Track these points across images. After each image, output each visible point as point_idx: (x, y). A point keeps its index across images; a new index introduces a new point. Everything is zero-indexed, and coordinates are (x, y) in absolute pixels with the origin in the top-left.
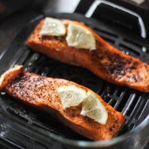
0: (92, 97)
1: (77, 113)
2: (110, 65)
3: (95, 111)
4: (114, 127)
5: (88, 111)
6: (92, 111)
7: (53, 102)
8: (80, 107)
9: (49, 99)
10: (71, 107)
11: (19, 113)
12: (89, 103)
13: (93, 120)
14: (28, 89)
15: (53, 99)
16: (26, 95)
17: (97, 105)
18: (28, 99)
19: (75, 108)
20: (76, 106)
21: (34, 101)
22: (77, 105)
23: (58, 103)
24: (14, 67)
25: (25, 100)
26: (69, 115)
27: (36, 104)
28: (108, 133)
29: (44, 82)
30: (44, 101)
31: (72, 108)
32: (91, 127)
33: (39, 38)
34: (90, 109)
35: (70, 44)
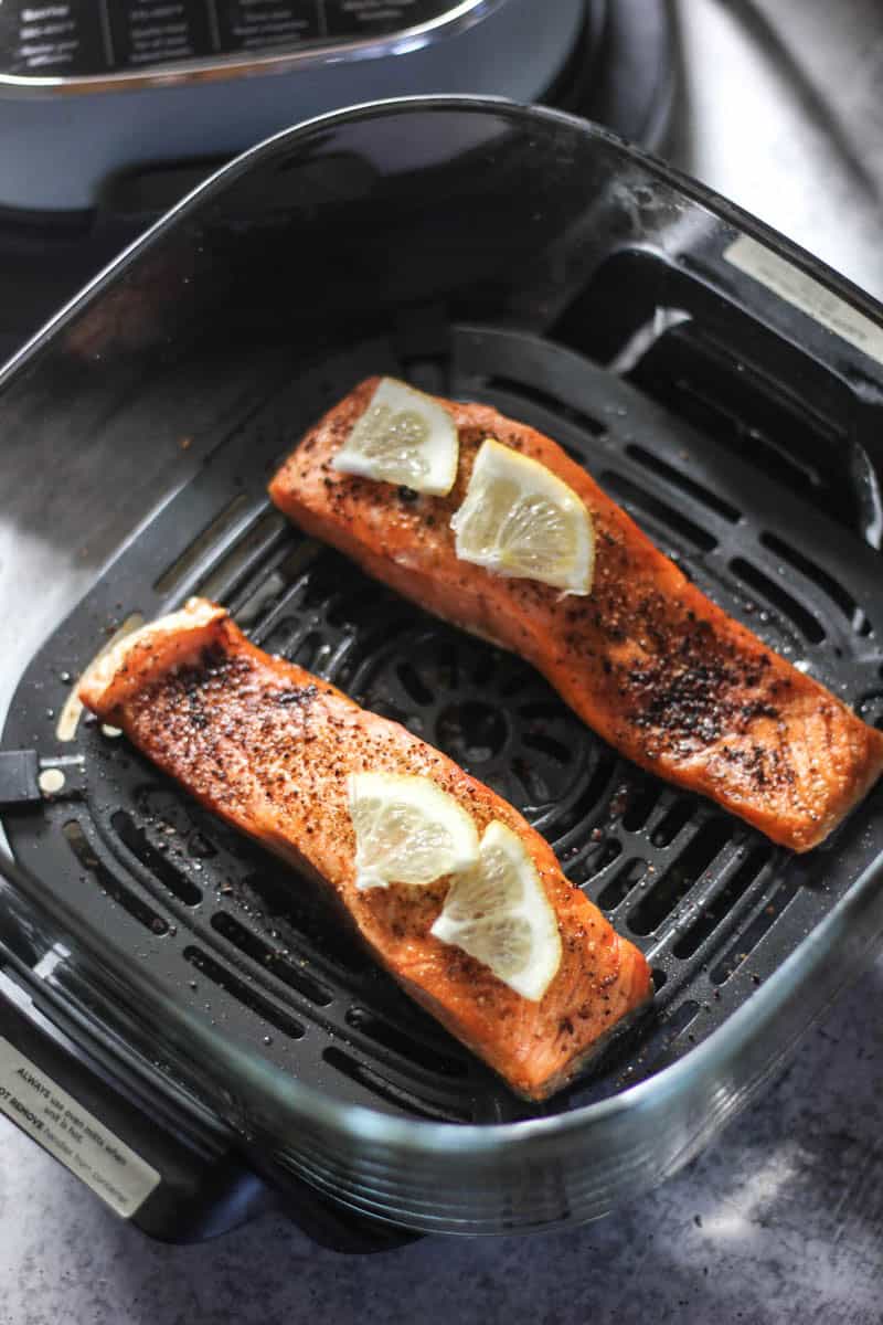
0: (503, 856)
1: (419, 921)
2: (654, 677)
3: (502, 926)
4: (585, 1014)
5: (468, 923)
6: (489, 928)
7: (323, 837)
8: (435, 897)
9: (306, 819)
10: (393, 886)
11: (166, 849)
12: (482, 883)
13: (486, 968)
14: (229, 736)
15: (324, 823)
16: (210, 765)
17: (519, 897)
18: (217, 791)
19: (414, 896)
20: (419, 887)
21: (241, 809)
22: (424, 883)
23: (344, 851)
24: (182, 605)
25: (201, 791)
26: (381, 923)
27: (249, 825)
28: (548, 1042)
29: (307, 716)
30: (286, 819)
31: (399, 892)
32: (469, 1002)
33: (328, 484)
34: (479, 916)
35: (464, 553)
